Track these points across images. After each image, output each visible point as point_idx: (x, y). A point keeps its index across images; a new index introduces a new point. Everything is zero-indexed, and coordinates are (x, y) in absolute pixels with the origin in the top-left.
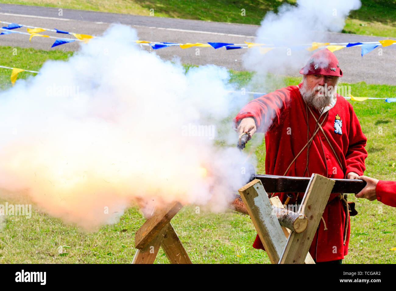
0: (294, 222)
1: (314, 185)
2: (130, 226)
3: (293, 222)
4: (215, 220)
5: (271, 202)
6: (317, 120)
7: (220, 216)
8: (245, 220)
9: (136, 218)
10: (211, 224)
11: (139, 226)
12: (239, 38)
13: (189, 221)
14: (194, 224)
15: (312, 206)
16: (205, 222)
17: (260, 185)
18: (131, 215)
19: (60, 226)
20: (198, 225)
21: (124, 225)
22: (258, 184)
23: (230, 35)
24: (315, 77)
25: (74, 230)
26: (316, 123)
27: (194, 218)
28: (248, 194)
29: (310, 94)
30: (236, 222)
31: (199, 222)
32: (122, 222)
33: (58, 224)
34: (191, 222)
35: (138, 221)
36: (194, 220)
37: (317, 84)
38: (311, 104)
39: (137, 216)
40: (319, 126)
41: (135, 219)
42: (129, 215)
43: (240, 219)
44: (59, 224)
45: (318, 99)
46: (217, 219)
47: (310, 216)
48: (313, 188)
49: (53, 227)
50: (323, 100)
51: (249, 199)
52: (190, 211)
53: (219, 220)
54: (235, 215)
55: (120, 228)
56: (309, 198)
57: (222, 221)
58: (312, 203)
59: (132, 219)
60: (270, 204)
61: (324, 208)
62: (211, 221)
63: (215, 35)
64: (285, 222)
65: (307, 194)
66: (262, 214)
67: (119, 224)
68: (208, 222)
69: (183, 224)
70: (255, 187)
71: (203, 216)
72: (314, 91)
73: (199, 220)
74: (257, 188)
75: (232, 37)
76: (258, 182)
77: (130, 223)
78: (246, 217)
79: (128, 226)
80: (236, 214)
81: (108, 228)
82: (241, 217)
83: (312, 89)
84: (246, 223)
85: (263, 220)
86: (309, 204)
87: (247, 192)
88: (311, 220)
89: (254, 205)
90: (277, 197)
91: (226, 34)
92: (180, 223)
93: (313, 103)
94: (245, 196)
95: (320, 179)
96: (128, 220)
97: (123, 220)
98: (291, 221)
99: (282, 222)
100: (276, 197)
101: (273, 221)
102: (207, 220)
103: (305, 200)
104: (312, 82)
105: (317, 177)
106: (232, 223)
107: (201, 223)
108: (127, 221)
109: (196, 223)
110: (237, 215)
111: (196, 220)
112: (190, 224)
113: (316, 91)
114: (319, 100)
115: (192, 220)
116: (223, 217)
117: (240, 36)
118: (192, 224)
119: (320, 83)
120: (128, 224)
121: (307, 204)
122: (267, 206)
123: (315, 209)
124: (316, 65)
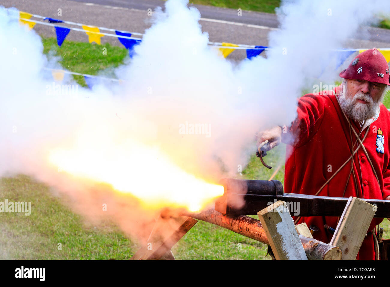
0: (325, 255)
1: (351, 212)
2: (118, 255)
3: (323, 255)
4: (223, 252)
5: (297, 230)
6: (358, 134)
7: (230, 247)
8: (260, 254)
9: (127, 246)
10: (219, 257)
11: (130, 255)
12: (260, 29)
13: (191, 251)
14: (197, 256)
15: (348, 237)
16: (212, 254)
17: (285, 208)
18: (120, 241)
19: (33, 252)
20: (202, 257)
21: (111, 253)
22: (283, 207)
23: (249, 26)
24: (357, 82)
25: (50, 257)
26: (356, 138)
27: (198, 249)
28: (270, 218)
29: (349, 103)
30: (249, 256)
31: (205, 254)
32: (109, 250)
33: (30, 249)
34: (195, 253)
35: (129, 249)
36: (198, 250)
37: (360, 91)
38: (350, 115)
39: (128, 243)
40: (359, 143)
41: (125, 247)
42: (117, 241)
43: (255, 252)
44: (32, 248)
45: (358, 108)
46: (227, 250)
47: (345, 249)
48: (350, 214)
49: (24, 252)
50: (364, 111)
51: (270, 224)
52: (193, 239)
53: (228, 252)
54: (249, 247)
55: (106, 257)
56: (345, 227)
57: (232, 254)
58: (347, 234)
59: (121, 247)
60: (295, 232)
61: (362, 240)
62: (219, 253)
63: (231, 25)
64: (314, 255)
65: (342, 221)
66: (285, 244)
67: (106, 252)
68: (215, 254)
69: (184, 255)
71: (209, 246)
72: (354, 99)
73: (204, 251)
75: (252, 29)
76: (282, 204)
77: (119, 251)
78: (262, 250)
79: (116, 255)
80: (250, 245)
81: (91, 257)
82: (256, 250)
83: (353, 97)
84: (262, 257)
85: (287, 251)
86: (344, 235)
87: (269, 216)
88: (346, 254)
89: (276, 232)
90: (305, 224)
91: (245, 25)
92: (181, 253)
93: (352, 113)
94: (265, 221)
95: (359, 204)
96: (116, 247)
97: (111, 247)
98: (321, 254)
99: (310, 255)
100: (303, 223)
101: (298, 253)
102: (214, 251)
103: (339, 229)
104: (353, 87)
105: (356, 201)
106: (245, 256)
107: (206, 255)
108: (115, 249)
109: (200, 255)
110: (252, 247)
111: (201, 251)
112: (192, 255)
113: (357, 99)
114: (359, 110)
115: (195, 251)
116: (233, 249)
117: (263, 27)
118: (195, 255)
119: (362, 90)
120: (116, 253)
121: (341, 234)
122: (293, 235)
123: (351, 241)
124: (360, 68)
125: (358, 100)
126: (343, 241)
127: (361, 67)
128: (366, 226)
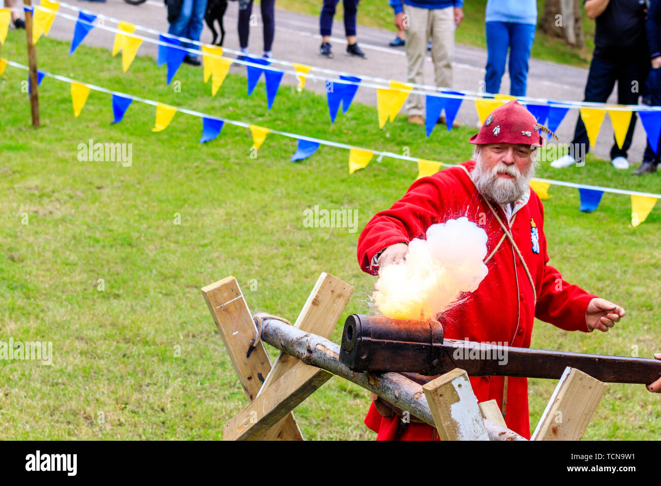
1: (567, 390)
15: (561, 428)
17: (465, 380)
22: (462, 379)
28: (441, 396)
29: (486, 179)
37: (500, 162)
45: (500, 186)
48: (566, 394)
51: (441, 405)
58: (560, 424)
60: (480, 418)
70: (455, 384)
72: (494, 174)
74: (460, 386)
76: (461, 374)
83: (491, 171)
86: (555, 425)
87: (439, 392)
89: (450, 418)
93: (492, 194)
94: (434, 399)
95: (581, 379)
104: (491, 157)
105: (576, 374)
113: (497, 173)
119: (504, 160)
121: (550, 424)
122: (475, 422)
123: (565, 435)
124: (496, 128)
125: (500, 174)
126: (552, 434)
127: (499, 126)
128: (588, 413)
